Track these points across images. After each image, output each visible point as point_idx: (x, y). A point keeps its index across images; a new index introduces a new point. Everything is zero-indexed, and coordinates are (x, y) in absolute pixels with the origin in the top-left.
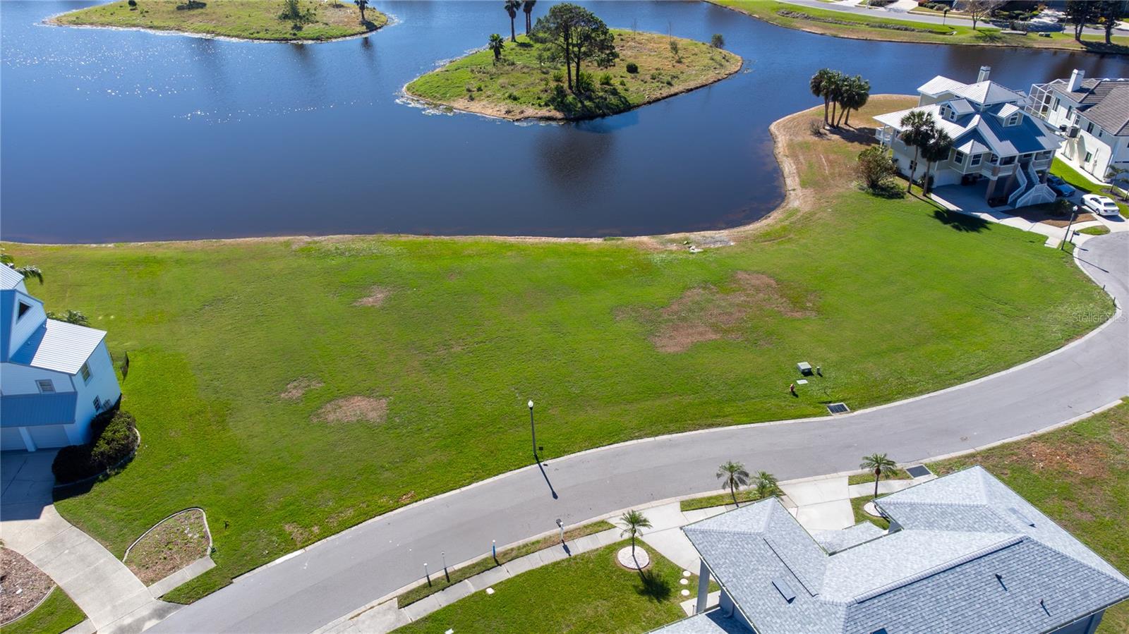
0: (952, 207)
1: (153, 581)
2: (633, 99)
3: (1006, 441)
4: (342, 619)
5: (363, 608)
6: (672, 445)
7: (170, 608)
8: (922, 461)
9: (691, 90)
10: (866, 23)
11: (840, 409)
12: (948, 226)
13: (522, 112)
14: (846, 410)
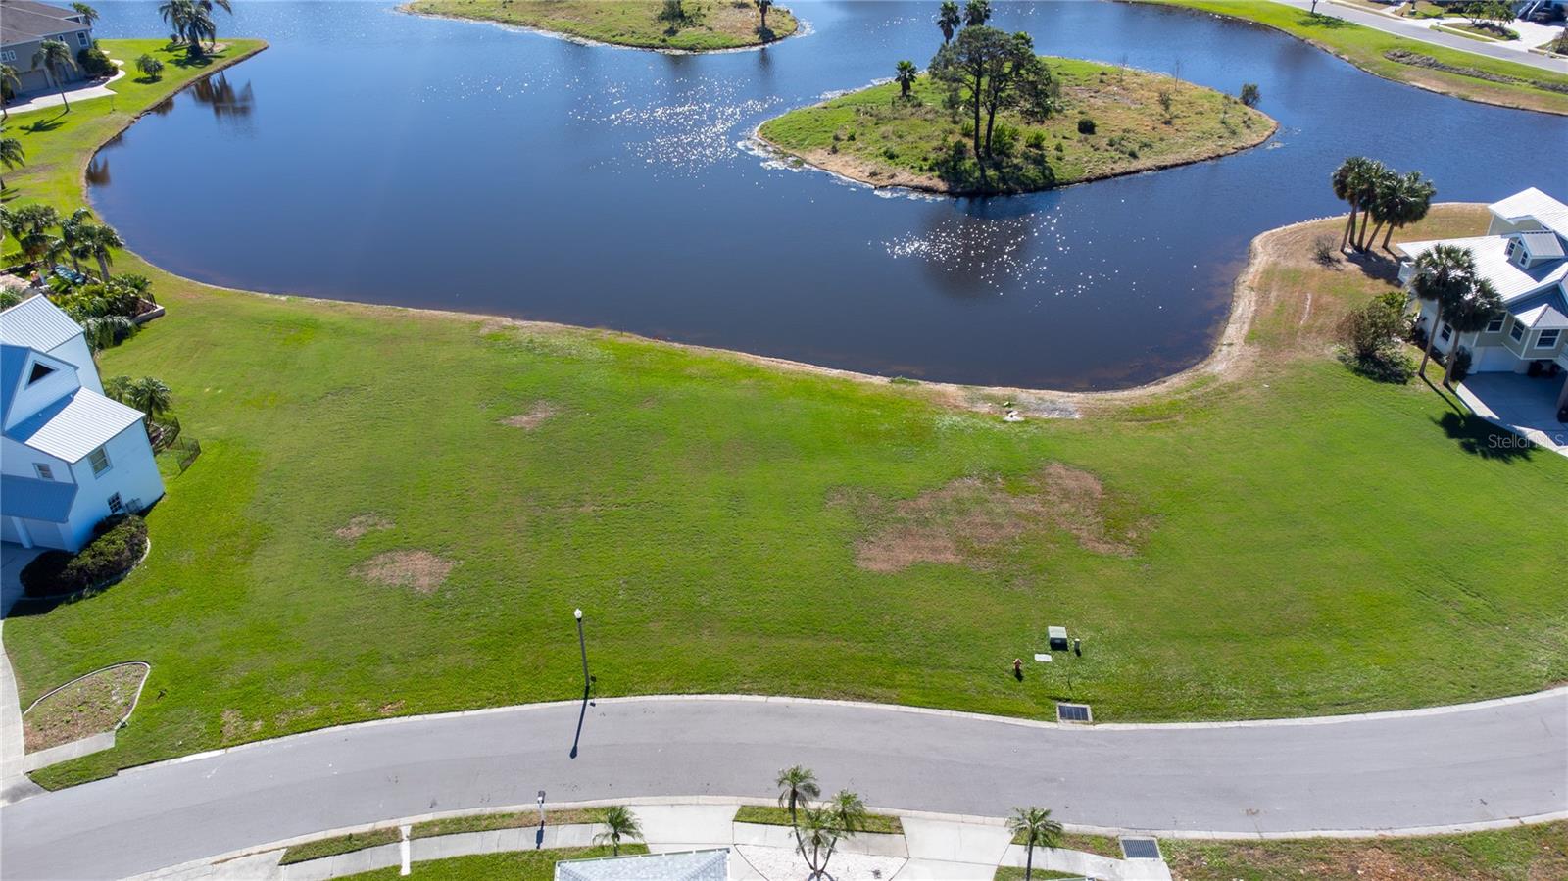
0: (1482, 410)
1: (36, 748)
2: (1061, 172)
3: (1325, 834)
4: (203, 861)
5: (237, 853)
6: (786, 714)
7: (30, 790)
8: (1157, 833)
9: (1165, 167)
10: (1531, 81)
11: (1079, 715)
12: (1455, 442)
13: (892, 177)
14: (1086, 719)
